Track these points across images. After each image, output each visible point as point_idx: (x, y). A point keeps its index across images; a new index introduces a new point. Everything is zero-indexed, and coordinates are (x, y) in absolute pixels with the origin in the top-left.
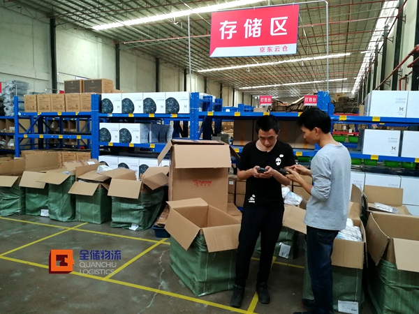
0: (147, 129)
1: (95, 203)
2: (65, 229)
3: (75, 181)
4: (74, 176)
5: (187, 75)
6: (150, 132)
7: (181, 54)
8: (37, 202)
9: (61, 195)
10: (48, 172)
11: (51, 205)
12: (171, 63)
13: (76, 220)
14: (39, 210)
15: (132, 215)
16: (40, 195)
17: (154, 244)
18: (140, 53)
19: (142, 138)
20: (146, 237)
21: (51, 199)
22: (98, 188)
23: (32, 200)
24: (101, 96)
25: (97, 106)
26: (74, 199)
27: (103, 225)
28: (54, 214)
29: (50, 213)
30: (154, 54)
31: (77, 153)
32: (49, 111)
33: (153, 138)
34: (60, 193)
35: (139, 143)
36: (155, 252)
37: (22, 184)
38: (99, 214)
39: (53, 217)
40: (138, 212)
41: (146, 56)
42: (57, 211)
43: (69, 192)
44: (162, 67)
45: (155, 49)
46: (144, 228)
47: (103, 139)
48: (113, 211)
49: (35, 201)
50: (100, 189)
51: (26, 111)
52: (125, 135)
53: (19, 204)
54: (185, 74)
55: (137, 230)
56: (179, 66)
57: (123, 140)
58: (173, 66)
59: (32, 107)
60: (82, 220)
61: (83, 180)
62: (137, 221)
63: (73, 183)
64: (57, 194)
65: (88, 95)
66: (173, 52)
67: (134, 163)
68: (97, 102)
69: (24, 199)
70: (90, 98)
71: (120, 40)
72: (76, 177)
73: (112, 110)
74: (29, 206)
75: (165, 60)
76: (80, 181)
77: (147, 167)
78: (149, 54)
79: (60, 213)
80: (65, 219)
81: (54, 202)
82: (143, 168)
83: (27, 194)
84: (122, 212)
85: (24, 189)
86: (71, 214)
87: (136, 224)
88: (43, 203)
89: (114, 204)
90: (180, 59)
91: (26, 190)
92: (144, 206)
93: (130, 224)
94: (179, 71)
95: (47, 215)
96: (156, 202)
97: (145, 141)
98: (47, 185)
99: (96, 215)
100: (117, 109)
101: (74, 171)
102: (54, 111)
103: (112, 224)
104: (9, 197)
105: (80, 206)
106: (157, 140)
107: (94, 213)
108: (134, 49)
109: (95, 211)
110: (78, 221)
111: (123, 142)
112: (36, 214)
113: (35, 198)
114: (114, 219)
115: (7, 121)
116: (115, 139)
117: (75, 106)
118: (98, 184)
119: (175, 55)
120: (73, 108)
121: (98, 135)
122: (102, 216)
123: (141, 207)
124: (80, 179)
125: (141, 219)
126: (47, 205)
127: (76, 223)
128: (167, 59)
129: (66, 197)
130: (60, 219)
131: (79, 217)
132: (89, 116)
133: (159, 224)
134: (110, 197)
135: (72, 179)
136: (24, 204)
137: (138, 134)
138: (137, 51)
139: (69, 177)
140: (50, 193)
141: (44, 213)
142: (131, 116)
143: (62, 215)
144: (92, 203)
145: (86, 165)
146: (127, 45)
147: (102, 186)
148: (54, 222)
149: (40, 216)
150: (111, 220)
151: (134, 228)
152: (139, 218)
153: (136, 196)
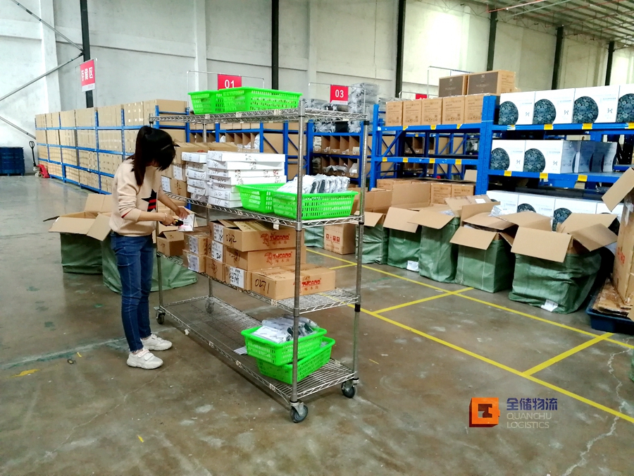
0: (573, 149)
1: (487, 262)
2: (444, 293)
3: (459, 225)
4: (459, 219)
5: (615, 54)
6: (578, 156)
7: (607, 15)
8: (403, 250)
9: (438, 243)
10: (422, 210)
11: (424, 256)
12: (586, 33)
13: (456, 281)
14: (405, 260)
15: (547, 287)
16: (409, 242)
17: (590, 338)
18: (531, 22)
19: (563, 165)
20: (574, 323)
21: (424, 249)
22: (494, 240)
23: (398, 247)
24: (498, 98)
25: (492, 114)
26: (456, 251)
27: (497, 294)
28: (427, 269)
29: (421, 266)
30: (556, 21)
31: (453, 185)
32: (418, 124)
33: (581, 164)
34: (437, 240)
35: (557, 171)
36: (597, 352)
37: (386, 224)
38: (492, 277)
39: (424, 273)
40: (560, 282)
41: (541, 26)
42: (431, 266)
43: (451, 241)
44: (566, 43)
45: (559, 13)
46: (567, 310)
47: (496, 165)
48: (516, 275)
49: (401, 248)
50: (497, 241)
51: (388, 125)
52: (536, 160)
53: (381, 250)
54: (611, 51)
55: (555, 312)
56: (601, 38)
57: (530, 167)
58: (588, 38)
59: (395, 119)
60: (466, 283)
61: (470, 225)
62: (556, 298)
63: (456, 229)
64: (432, 242)
65: (478, 98)
66: (593, 14)
67: (545, 205)
68: (493, 109)
69: (387, 243)
70: (481, 102)
71: (499, 5)
72: (462, 220)
73: (516, 119)
74: (392, 255)
75: (574, 30)
76: (466, 226)
77: (569, 213)
78: (546, 22)
79: (435, 269)
80: (442, 278)
81: (428, 252)
82: (562, 214)
83: (391, 238)
84: (530, 279)
85: (387, 230)
86: (450, 272)
87: (554, 302)
88: (411, 253)
89: (518, 266)
90: (605, 24)
91: (390, 233)
92: (572, 276)
93: (543, 300)
94: (600, 46)
95: (416, 269)
96: (590, 271)
97: (568, 170)
98: (420, 227)
99: (486, 280)
100: (526, 118)
101: (460, 212)
102: (425, 123)
103: (511, 296)
104: (368, 239)
105: (463, 262)
106: (587, 169)
107: (484, 275)
108: (521, 16)
109: (486, 272)
110: (458, 284)
111: (529, 171)
112: (401, 266)
113: (401, 244)
114: (517, 288)
115: (351, 139)
116: (516, 166)
117: (455, 115)
118: (495, 233)
119: (595, 17)
120: (452, 119)
121: (488, 160)
122: (496, 281)
123: (566, 277)
124: (465, 223)
125: (563, 296)
126: (416, 256)
127: (456, 286)
128: (579, 28)
129: (445, 247)
130: (435, 277)
131: (460, 278)
132: (477, 130)
133: (601, 309)
134: (514, 254)
135: (455, 222)
136: (386, 251)
137: (558, 158)
138: (525, 20)
139: (453, 219)
140: (423, 240)
141: (412, 266)
142: (548, 127)
143: (438, 272)
144: (482, 260)
145: (473, 203)
146: (510, 12)
147: (501, 237)
148: (428, 280)
149: (405, 269)
150: (510, 288)
151: (549, 307)
152: (561, 292)
153: (560, 258)
